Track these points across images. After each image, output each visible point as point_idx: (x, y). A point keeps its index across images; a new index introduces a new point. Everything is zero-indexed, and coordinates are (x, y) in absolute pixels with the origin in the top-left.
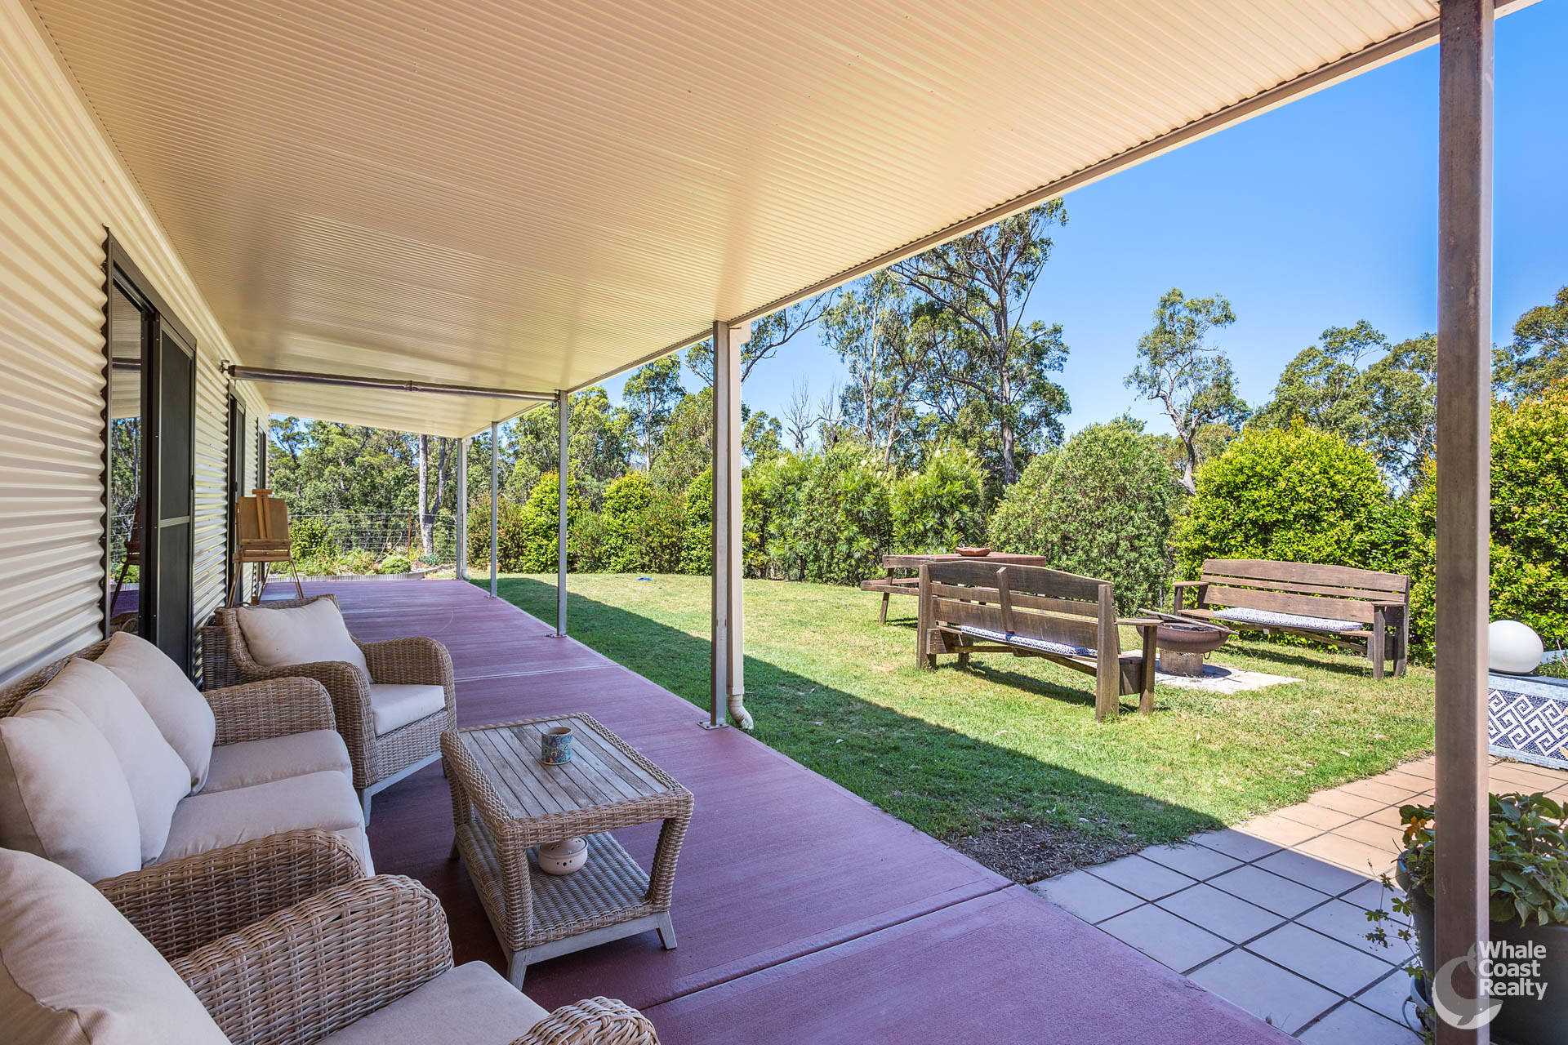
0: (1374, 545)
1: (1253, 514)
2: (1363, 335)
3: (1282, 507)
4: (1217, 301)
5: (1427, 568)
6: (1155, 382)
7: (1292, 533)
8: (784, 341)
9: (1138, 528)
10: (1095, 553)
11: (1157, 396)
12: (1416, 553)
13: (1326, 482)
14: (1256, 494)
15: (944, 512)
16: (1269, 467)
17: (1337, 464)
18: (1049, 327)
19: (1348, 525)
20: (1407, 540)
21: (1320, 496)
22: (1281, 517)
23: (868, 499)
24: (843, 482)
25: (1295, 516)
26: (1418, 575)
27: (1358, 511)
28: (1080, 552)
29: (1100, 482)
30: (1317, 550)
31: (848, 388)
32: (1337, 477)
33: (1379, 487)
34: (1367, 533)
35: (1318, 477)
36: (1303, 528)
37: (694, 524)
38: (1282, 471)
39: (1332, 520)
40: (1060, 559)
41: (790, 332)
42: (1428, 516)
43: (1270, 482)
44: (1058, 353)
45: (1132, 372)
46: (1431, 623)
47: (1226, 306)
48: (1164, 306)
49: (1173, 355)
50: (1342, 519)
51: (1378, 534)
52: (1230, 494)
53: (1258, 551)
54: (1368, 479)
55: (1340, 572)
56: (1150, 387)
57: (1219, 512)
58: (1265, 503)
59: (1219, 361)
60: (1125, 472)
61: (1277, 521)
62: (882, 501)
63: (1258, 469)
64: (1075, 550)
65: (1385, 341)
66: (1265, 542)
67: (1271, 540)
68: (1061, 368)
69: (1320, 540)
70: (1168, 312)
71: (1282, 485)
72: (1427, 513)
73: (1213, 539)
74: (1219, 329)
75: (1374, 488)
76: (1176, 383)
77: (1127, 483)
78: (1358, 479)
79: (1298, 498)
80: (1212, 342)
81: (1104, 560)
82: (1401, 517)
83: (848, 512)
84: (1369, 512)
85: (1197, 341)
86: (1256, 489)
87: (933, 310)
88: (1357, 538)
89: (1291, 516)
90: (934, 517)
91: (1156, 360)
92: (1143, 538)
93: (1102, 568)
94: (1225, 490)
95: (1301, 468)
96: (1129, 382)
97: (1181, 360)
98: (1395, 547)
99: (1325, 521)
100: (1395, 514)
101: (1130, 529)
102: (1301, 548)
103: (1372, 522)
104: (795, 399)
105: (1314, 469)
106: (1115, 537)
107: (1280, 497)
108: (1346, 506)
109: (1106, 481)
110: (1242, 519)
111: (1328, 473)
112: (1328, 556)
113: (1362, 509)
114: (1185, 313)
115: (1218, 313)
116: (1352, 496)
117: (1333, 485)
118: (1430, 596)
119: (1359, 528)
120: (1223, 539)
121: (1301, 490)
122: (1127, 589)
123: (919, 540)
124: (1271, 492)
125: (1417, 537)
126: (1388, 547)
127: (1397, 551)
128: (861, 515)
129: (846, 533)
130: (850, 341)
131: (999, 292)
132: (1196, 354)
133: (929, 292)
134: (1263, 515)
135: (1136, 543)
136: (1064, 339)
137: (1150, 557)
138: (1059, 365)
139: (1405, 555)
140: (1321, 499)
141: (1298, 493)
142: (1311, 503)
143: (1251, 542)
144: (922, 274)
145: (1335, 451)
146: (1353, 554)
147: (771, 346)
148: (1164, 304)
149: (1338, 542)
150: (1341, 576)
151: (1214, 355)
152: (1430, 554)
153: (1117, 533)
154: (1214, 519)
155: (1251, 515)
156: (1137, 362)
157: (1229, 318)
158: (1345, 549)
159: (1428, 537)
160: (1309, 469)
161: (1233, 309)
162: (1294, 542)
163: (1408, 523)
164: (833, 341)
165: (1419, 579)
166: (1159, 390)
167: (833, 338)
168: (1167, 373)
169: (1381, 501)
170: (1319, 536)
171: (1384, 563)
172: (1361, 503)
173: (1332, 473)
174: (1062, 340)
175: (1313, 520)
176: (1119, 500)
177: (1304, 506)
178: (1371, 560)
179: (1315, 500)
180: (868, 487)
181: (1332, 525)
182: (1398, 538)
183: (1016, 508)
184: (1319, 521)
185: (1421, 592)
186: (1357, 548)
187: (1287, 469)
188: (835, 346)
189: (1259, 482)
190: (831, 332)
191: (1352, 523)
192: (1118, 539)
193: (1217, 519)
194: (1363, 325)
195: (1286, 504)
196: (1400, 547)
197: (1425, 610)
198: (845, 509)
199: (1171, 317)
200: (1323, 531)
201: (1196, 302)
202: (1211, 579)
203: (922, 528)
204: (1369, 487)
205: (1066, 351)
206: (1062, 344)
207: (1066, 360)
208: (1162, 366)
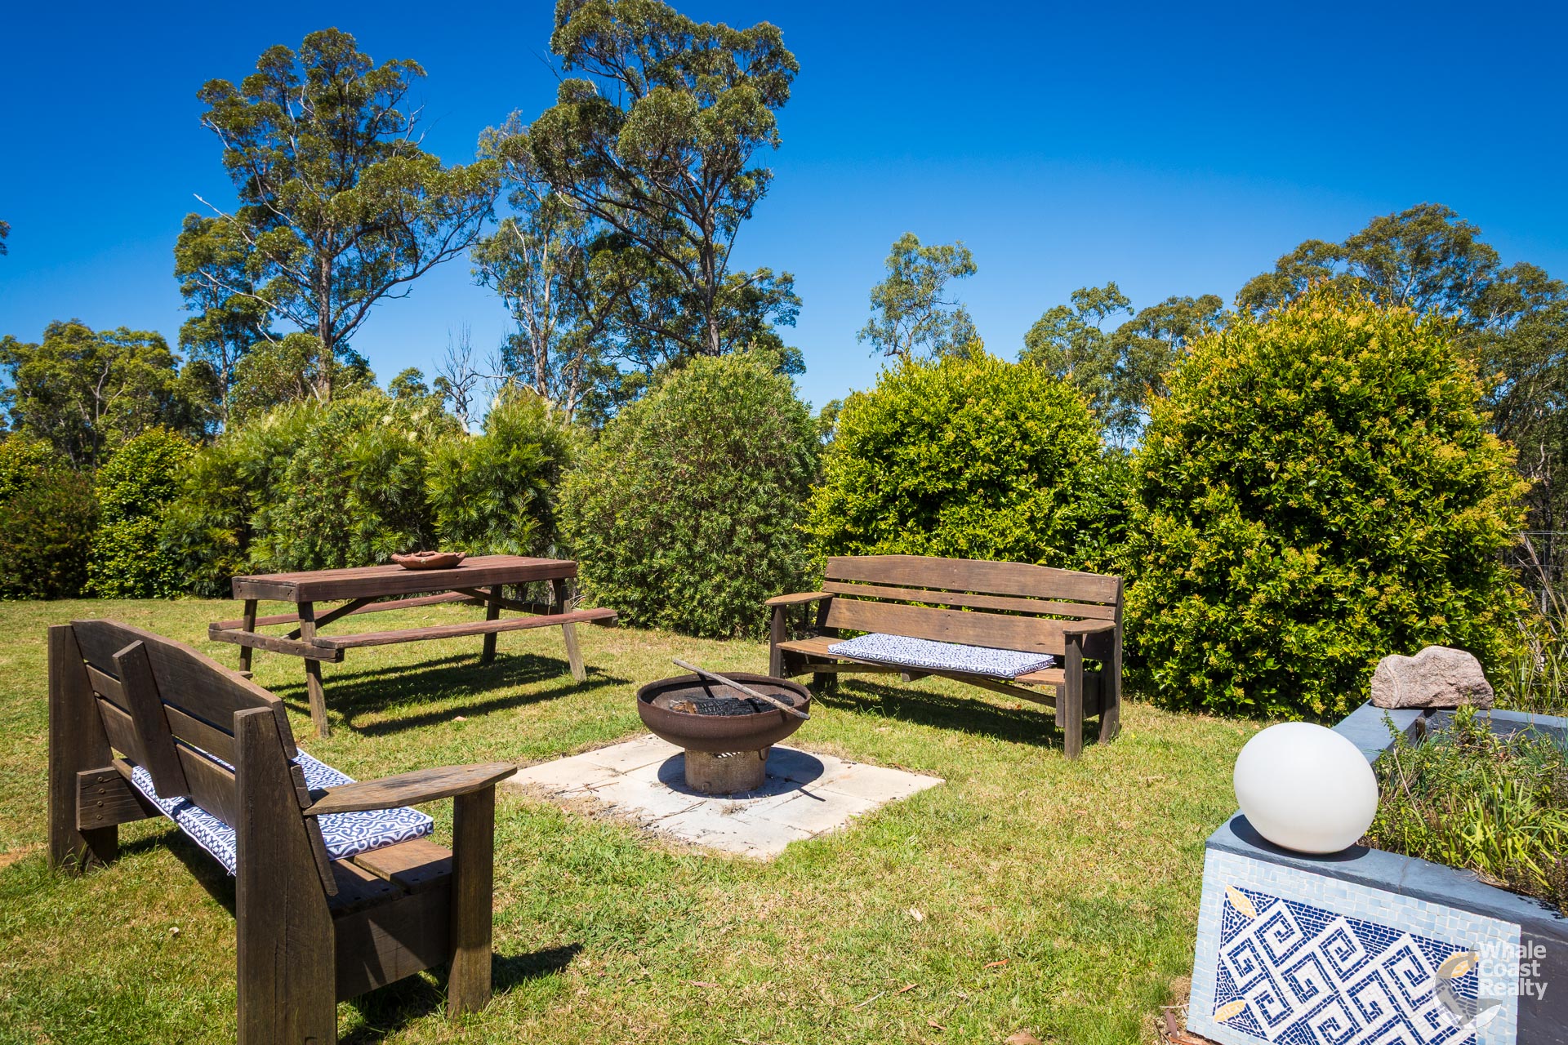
0: (1083, 523)
1: (910, 482)
2: (1110, 299)
3: (952, 470)
4: (956, 250)
5: (1151, 558)
6: (890, 337)
7: (966, 509)
8: (415, 275)
9: (764, 507)
10: (700, 545)
11: (894, 352)
12: (1135, 535)
13: (1014, 430)
14: (912, 452)
15: (510, 490)
16: (932, 409)
17: (1030, 404)
18: (778, 276)
19: (1045, 496)
20: (1125, 516)
21: (1006, 453)
22: (950, 486)
23: (395, 473)
24: (354, 445)
25: (971, 483)
26: (1140, 567)
27: (1061, 474)
28: (678, 545)
29: (704, 439)
30: (1002, 534)
31: (511, 338)
32: (1030, 424)
33: (1089, 439)
34: (1073, 506)
35: (1002, 423)
36: (982, 501)
37: (113, 519)
38: (950, 416)
39: (1023, 488)
40: (652, 556)
41: (422, 265)
42: (1152, 479)
43: (933, 432)
44: (789, 304)
45: (866, 325)
46: (1156, 640)
47: (966, 255)
48: (898, 254)
49: (910, 307)
50: (1038, 485)
51: (1089, 505)
52: (878, 451)
53: (918, 537)
54: (1074, 426)
55: (1022, 573)
56: (886, 342)
57: (861, 479)
58: (923, 464)
59: (959, 315)
60: (739, 421)
61: (947, 491)
62: (415, 479)
63: (916, 412)
64: (673, 540)
65: (1129, 305)
66: (929, 524)
67: (938, 521)
68: (793, 322)
69: (1003, 519)
70: (902, 260)
71: (950, 436)
72: (1150, 474)
73: (856, 521)
74: (959, 280)
75: (1082, 440)
76: (913, 340)
77: (745, 440)
78: (1060, 427)
79: (974, 455)
80: (952, 294)
81: (714, 555)
82: (1117, 481)
83: (364, 495)
84: (1076, 474)
85: (937, 294)
86: (914, 444)
87: (618, 243)
88: (1059, 513)
89: (964, 484)
90: (493, 498)
91: (892, 312)
92: (774, 521)
93: (712, 567)
94: (870, 447)
95: (978, 410)
96: (863, 338)
97: (921, 314)
98: (1108, 526)
99: (1013, 489)
100: (1109, 477)
101: (752, 507)
102: (979, 532)
103: (1078, 490)
104: (451, 352)
105: (997, 412)
106: (729, 521)
107: (947, 454)
108: (1044, 467)
109: (715, 436)
110: (896, 489)
111: (1017, 419)
112: (1018, 541)
113: (1066, 471)
114: (922, 261)
115: (957, 263)
116: (1051, 452)
117: (1025, 437)
118: (1155, 599)
119: (1062, 499)
120: (869, 521)
121: (979, 444)
122: (751, 596)
123: (474, 531)
124: (935, 449)
125: (1137, 509)
126: (1100, 525)
127: (1112, 531)
128: (383, 497)
129: (361, 525)
130: (517, 280)
131: (702, 224)
132: (937, 307)
133: (613, 220)
134: (923, 483)
135: (762, 528)
136: (796, 290)
137: (785, 546)
138: (789, 318)
139: (1121, 537)
140: (1007, 458)
141: (973, 449)
142: (994, 463)
143: (909, 524)
144: (605, 200)
145: (1028, 386)
146: (1053, 536)
147: (396, 281)
148: (898, 251)
149: (1032, 520)
150: (1022, 579)
151: (954, 308)
152: (1155, 536)
153: (732, 515)
154: (855, 491)
155: (906, 484)
156: (872, 315)
157: (968, 269)
158: (1043, 531)
159: (1151, 511)
160: (989, 412)
161: (972, 260)
162: (968, 523)
163: (1126, 489)
164: (493, 281)
165: (1139, 573)
166: (896, 346)
167: (492, 277)
168: (904, 328)
169: (1093, 458)
170: (1004, 512)
171: (1095, 549)
172: (1064, 461)
173: (1022, 418)
174: (794, 291)
175: (995, 489)
176: (735, 466)
177: (982, 468)
178: (1076, 546)
179: (999, 459)
180: (392, 456)
181: (1023, 496)
182: (1114, 512)
183: (586, 481)
184: (1005, 489)
185: (1142, 594)
186: (1059, 527)
187: (959, 412)
188: (496, 287)
189: (918, 433)
190: (490, 269)
191: (1052, 491)
192: (733, 526)
193: (859, 491)
194: (1111, 288)
195: (955, 466)
196: (1116, 524)
197: (1148, 621)
198: (360, 490)
199: (907, 266)
200: (1011, 504)
201: (933, 251)
202: (836, 587)
203: (474, 514)
204: (1075, 439)
205: (797, 303)
206: (793, 296)
207: (797, 313)
208: (899, 319)
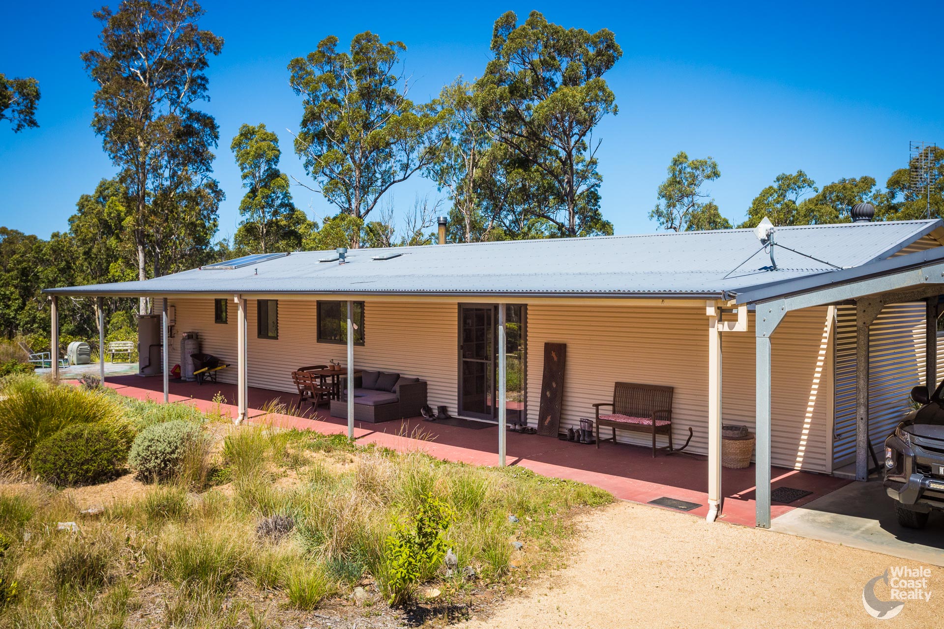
2: (801, 181)
4: (709, 162)
6: (670, 219)
8: (405, 179)
11: (671, 228)
41: (409, 172)
44: (594, 180)
45: (654, 209)
47: (714, 166)
48: (675, 164)
49: (681, 198)
56: (666, 220)
65: (815, 185)
70: (678, 169)
74: (710, 181)
76: (682, 220)
80: (706, 191)
85: (697, 189)
91: (670, 202)
96: (652, 216)
97: (686, 203)
114: (689, 170)
115: (709, 171)
132: (696, 198)
136: (599, 169)
147: (394, 182)
148: (676, 162)
151: (707, 202)
156: (658, 202)
157: (716, 174)
161: (719, 169)
166: (672, 223)
168: (678, 212)
174: (597, 170)
194: (801, 174)
199: (680, 172)
201: (696, 163)
205: (600, 179)
206: (597, 174)
207: (599, 186)
208: (674, 206)
